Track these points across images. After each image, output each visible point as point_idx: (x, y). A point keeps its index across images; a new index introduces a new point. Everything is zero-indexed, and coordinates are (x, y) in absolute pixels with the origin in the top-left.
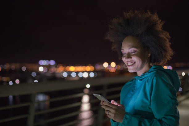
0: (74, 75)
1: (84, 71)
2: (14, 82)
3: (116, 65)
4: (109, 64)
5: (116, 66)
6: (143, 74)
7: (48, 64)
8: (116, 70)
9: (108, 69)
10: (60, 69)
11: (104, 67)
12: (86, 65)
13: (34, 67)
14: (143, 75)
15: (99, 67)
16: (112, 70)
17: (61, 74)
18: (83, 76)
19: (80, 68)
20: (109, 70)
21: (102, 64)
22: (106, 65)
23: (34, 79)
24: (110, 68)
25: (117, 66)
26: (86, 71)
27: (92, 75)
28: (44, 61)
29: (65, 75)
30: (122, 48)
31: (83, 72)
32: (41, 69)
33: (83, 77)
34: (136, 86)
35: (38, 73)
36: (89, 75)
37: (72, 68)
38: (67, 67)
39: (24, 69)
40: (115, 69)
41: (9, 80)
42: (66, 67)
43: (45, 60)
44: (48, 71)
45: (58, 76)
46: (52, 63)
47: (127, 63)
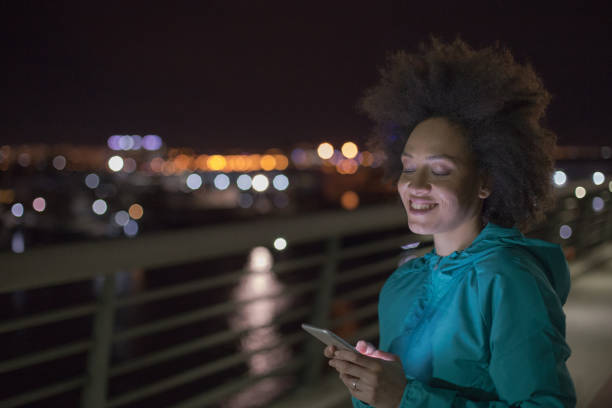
0: (221, 183)
1: (255, 168)
2: (28, 207)
3: (361, 149)
4: (338, 147)
5: (358, 156)
6: (455, 255)
7: (137, 148)
8: (361, 168)
9: (333, 163)
10: (179, 164)
11: (321, 159)
12: (262, 150)
13: (94, 157)
14: (455, 258)
15: (303, 158)
16: (347, 169)
17: (182, 181)
18: (251, 188)
19: (241, 162)
20: (334, 168)
21: (315, 148)
22: (325, 151)
23: (93, 196)
24: (341, 161)
25: (361, 155)
26: (262, 171)
27: (282, 183)
28: (128, 136)
29: (194, 182)
30: (406, 150)
31: (252, 174)
32: (116, 164)
33: (251, 191)
34: (431, 287)
35: (107, 176)
36: (271, 185)
37: (216, 162)
38: (201, 158)
39: (60, 163)
40: (356, 165)
41: (11, 201)
42: (196, 158)
43: (131, 135)
44: (139, 168)
45: (170, 185)
46: (152, 143)
47: (411, 202)
